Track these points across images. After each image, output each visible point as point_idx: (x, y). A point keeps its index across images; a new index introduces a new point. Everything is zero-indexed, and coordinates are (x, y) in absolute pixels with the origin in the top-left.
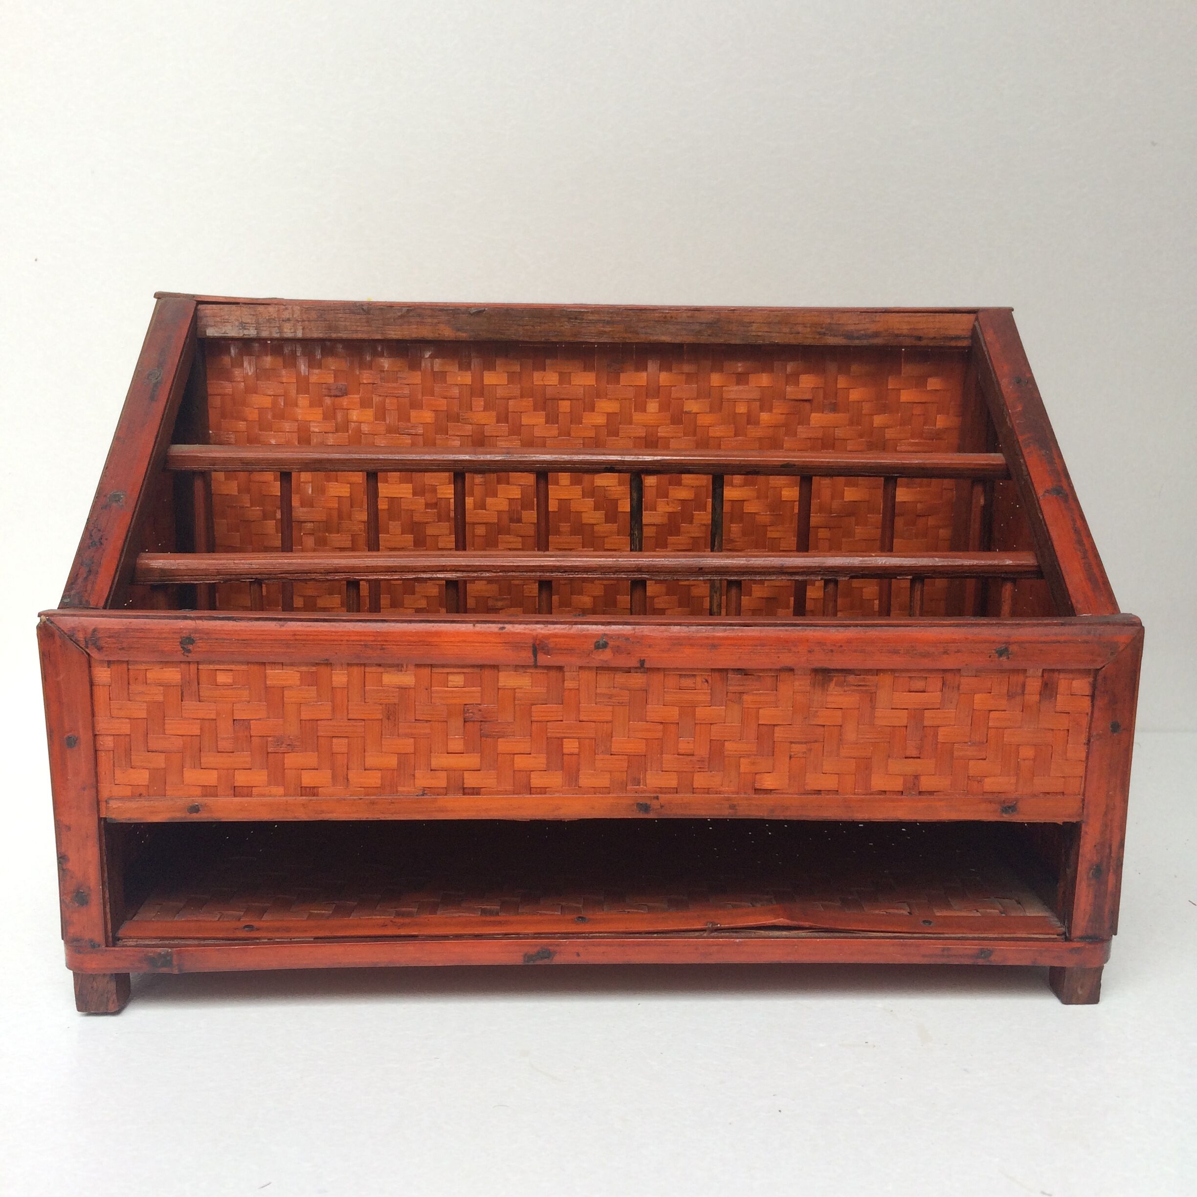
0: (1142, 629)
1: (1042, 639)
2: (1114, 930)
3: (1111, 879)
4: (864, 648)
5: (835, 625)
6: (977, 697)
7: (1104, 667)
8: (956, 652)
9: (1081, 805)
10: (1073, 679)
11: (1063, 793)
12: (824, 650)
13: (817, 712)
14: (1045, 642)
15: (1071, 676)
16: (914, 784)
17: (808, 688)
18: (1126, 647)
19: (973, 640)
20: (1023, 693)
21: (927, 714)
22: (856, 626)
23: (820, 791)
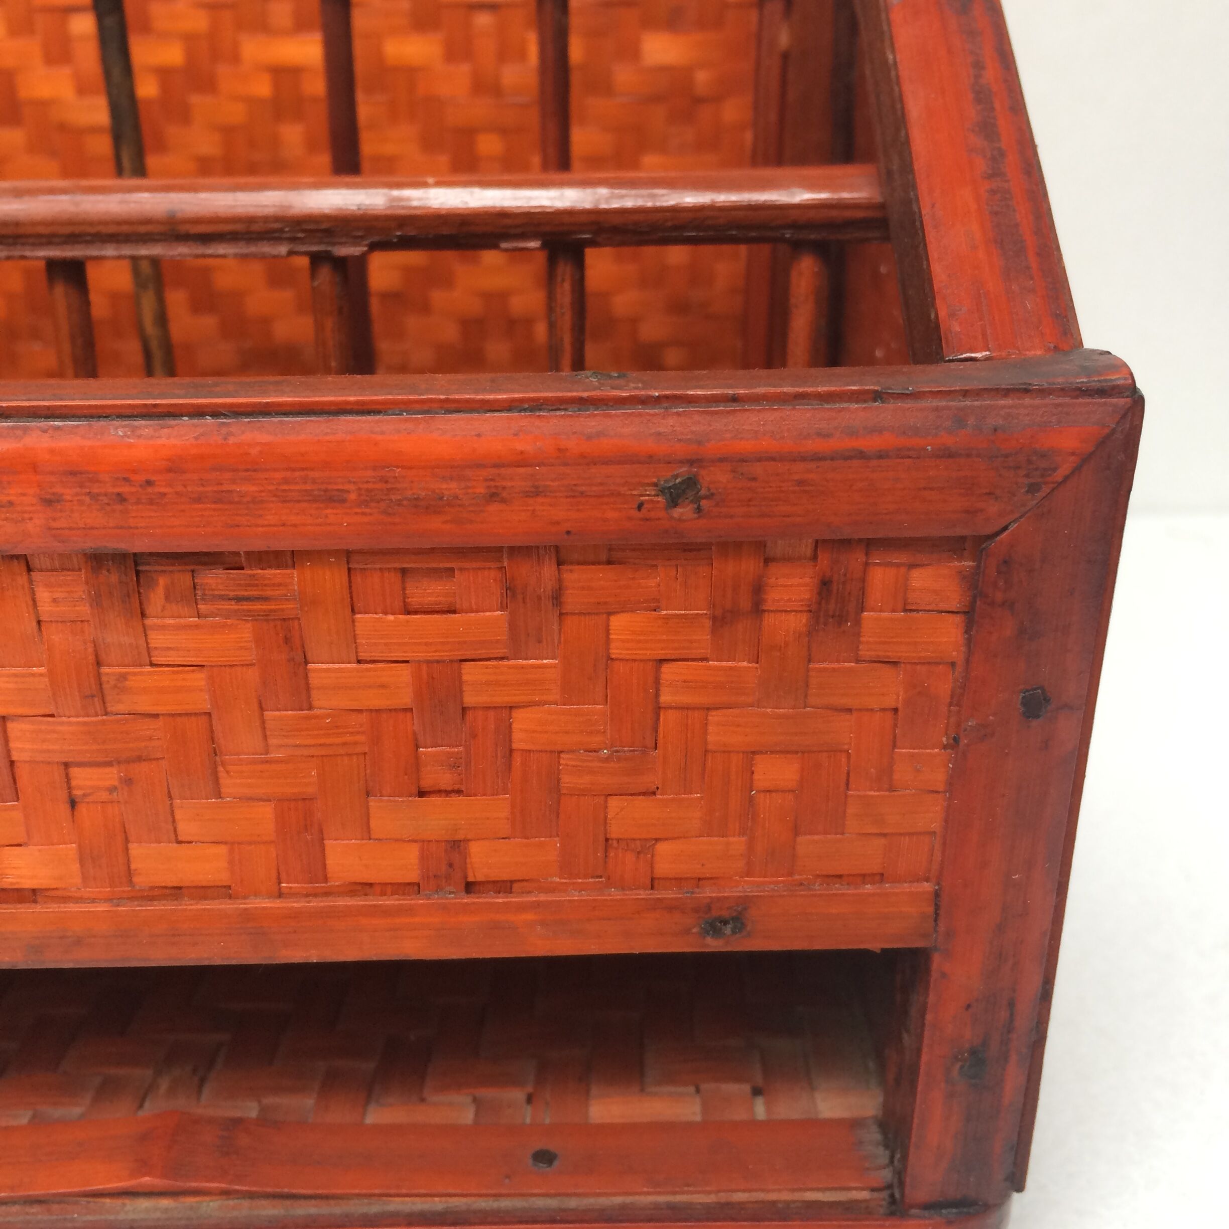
0: (1137, 403)
1: (812, 445)
2: (1017, 1182)
3: (1014, 1077)
4: (225, 487)
5: (128, 412)
6: (617, 622)
7: (1005, 528)
8: (527, 495)
9: (930, 910)
10: (912, 566)
11: (882, 875)
12: (94, 497)
13: (123, 677)
14: (817, 458)
15: (902, 558)
16: (451, 865)
17: (85, 609)
18: (1077, 470)
19: (583, 456)
20: (758, 610)
21: (471, 673)
22: (198, 412)
23: (180, 888)
